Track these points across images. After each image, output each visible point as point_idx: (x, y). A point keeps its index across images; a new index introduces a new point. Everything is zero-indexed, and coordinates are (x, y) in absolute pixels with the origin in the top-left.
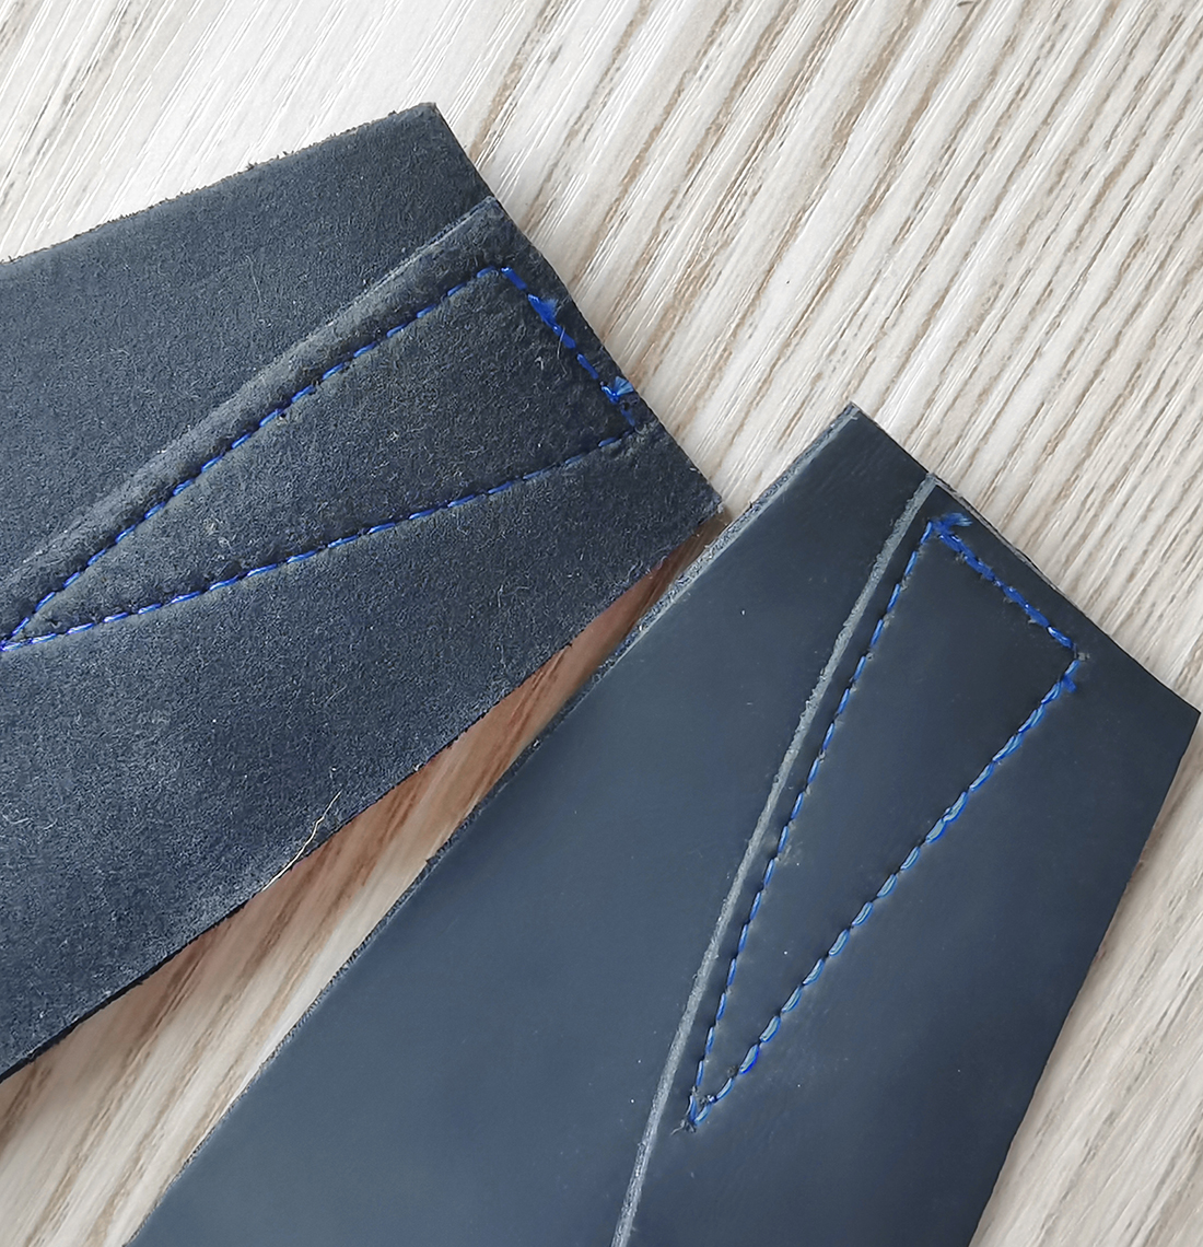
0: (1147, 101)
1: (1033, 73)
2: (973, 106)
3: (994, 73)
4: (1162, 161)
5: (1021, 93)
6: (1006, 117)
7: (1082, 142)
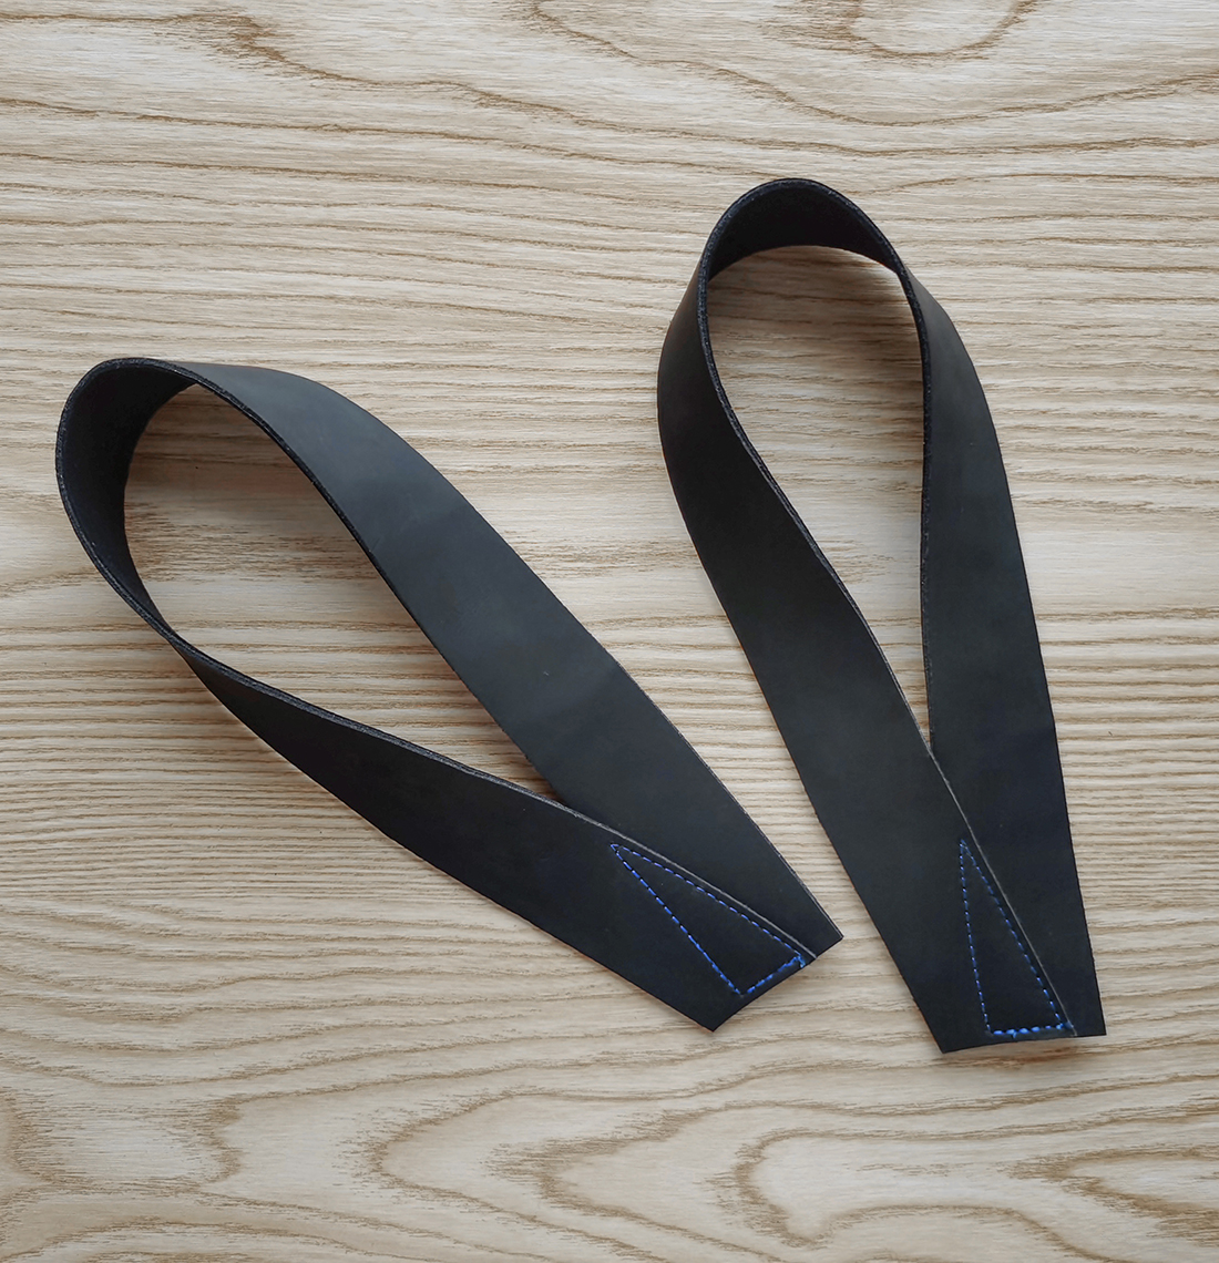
0: (1113, 802)
1: (1101, 765)
2: (1083, 753)
3: (1096, 753)
4: (1099, 816)
5: (1095, 764)
6: (1085, 764)
7: (1091, 791)
